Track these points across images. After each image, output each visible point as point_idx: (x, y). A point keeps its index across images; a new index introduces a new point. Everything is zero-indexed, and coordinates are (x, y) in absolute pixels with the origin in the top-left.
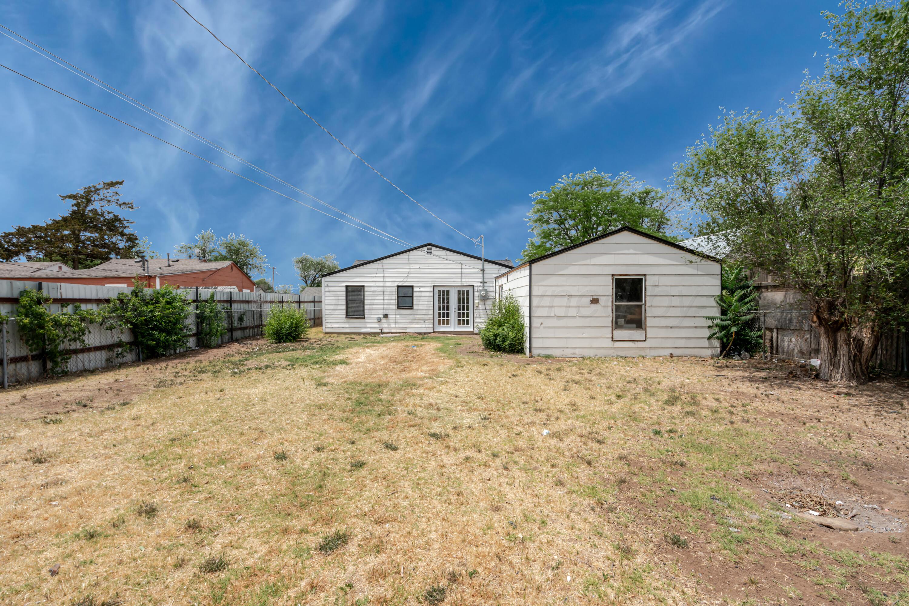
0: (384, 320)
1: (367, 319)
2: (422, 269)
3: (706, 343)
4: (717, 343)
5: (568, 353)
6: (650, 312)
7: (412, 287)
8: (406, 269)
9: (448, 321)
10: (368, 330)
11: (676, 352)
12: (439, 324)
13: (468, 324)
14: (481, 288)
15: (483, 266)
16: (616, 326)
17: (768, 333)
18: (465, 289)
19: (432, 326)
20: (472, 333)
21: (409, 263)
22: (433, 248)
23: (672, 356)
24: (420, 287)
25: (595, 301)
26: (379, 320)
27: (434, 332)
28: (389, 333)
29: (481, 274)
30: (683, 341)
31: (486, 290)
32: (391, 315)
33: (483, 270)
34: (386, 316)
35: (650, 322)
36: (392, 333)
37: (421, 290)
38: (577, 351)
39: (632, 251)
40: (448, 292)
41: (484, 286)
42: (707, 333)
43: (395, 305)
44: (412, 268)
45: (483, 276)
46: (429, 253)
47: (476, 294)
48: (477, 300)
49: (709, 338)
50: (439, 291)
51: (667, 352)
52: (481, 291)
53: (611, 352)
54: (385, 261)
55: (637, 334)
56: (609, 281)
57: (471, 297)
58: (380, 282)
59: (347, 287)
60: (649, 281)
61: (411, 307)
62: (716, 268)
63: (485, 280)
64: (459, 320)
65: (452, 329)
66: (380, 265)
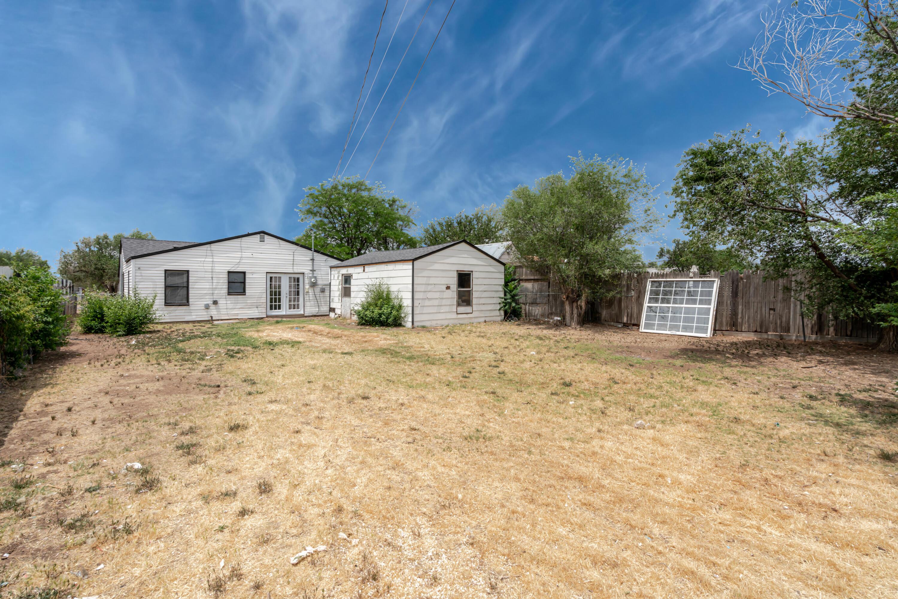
0: (213, 307)
1: (192, 307)
2: (255, 255)
3: (497, 313)
4: (502, 313)
5: (434, 323)
6: (475, 295)
7: (244, 273)
8: (238, 255)
9: (280, 306)
10: (193, 318)
11: (487, 319)
12: (271, 309)
13: (298, 308)
14: (311, 275)
15: (313, 256)
16: (459, 305)
17: (523, 306)
18: (296, 276)
19: (265, 311)
20: (303, 316)
21: (241, 249)
22: (266, 236)
23: (485, 322)
24: (252, 273)
25: (448, 288)
26: (207, 307)
27: (267, 317)
28: (218, 320)
29: (310, 263)
30: (489, 312)
31: (315, 277)
32: (221, 302)
33: (313, 260)
34: (215, 303)
35: (475, 301)
36: (222, 320)
37: (254, 276)
38: (439, 322)
39: (466, 256)
40: (280, 278)
41: (313, 274)
42: (498, 307)
43: (226, 291)
44: (245, 255)
45: (313, 265)
46: (262, 241)
47: (307, 281)
48: (307, 287)
49: (500, 310)
50: (271, 278)
51: (483, 320)
52: (311, 278)
53: (456, 322)
54: (213, 246)
55: (468, 309)
56: (455, 275)
57: (301, 283)
58: (208, 267)
59: (166, 271)
60: (475, 275)
61: (243, 292)
62: (502, 268)
63: (315, 268)
64: (290, 305)
65: (284, 313)
66: (209, 249)
